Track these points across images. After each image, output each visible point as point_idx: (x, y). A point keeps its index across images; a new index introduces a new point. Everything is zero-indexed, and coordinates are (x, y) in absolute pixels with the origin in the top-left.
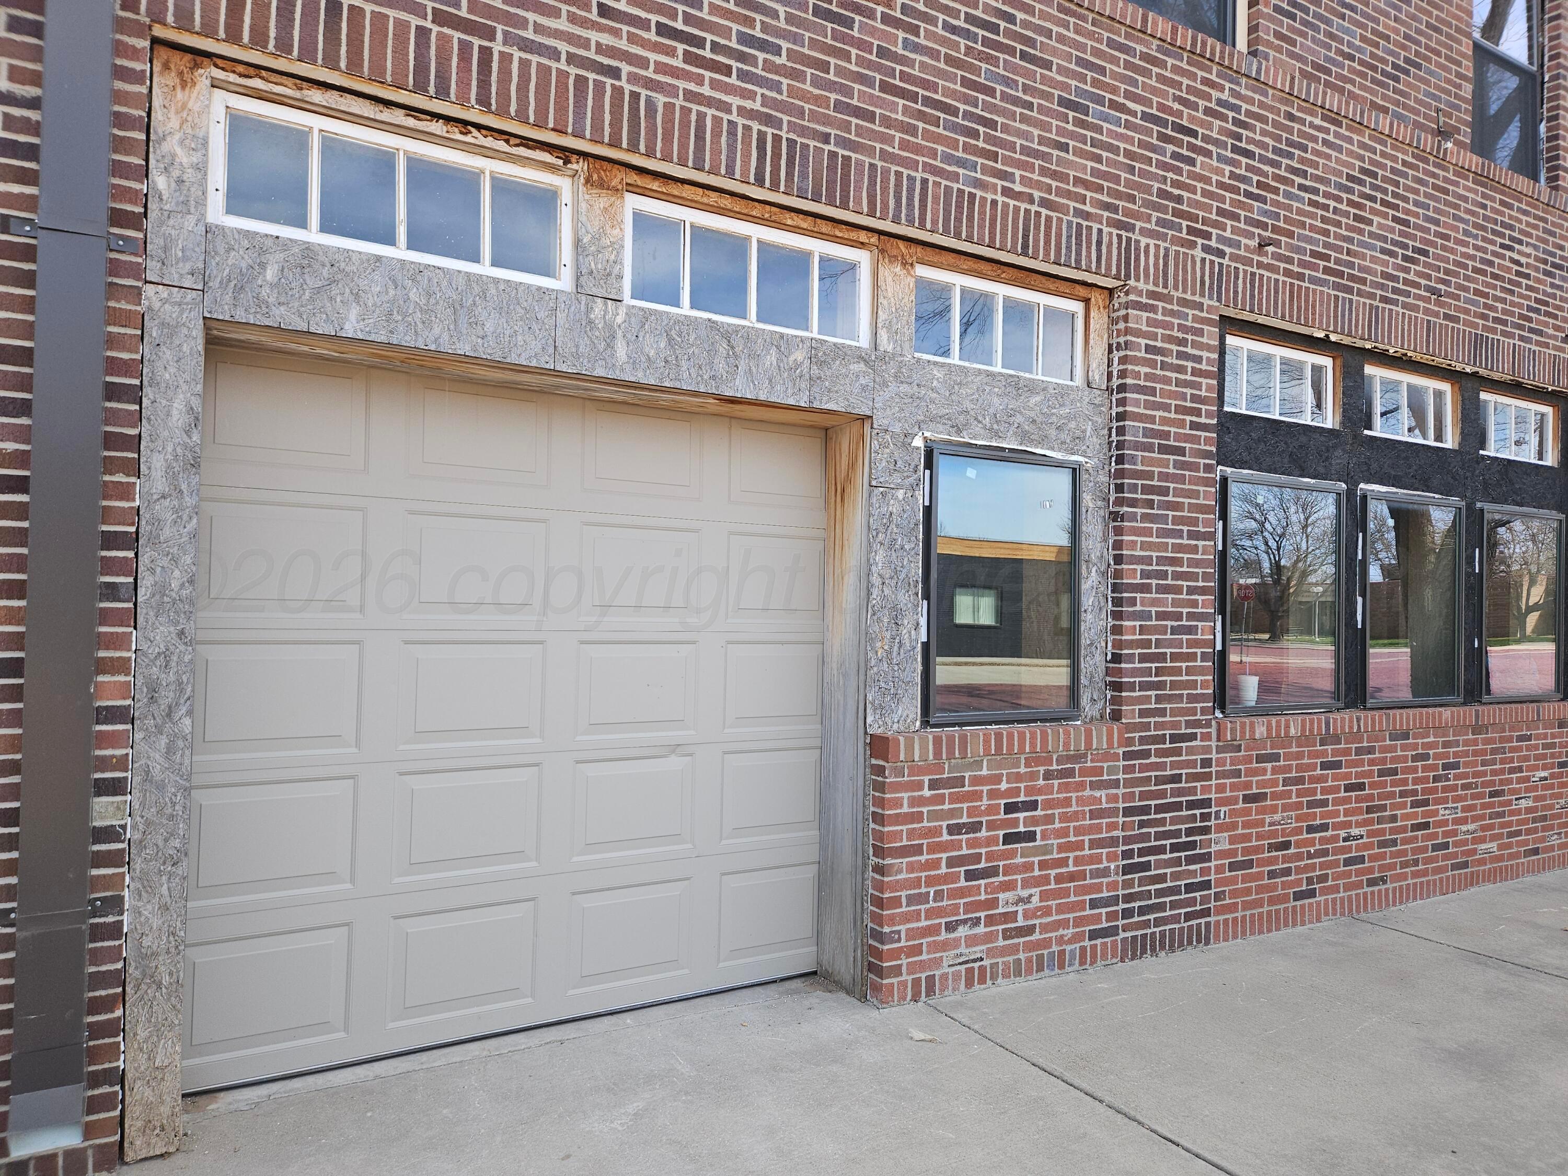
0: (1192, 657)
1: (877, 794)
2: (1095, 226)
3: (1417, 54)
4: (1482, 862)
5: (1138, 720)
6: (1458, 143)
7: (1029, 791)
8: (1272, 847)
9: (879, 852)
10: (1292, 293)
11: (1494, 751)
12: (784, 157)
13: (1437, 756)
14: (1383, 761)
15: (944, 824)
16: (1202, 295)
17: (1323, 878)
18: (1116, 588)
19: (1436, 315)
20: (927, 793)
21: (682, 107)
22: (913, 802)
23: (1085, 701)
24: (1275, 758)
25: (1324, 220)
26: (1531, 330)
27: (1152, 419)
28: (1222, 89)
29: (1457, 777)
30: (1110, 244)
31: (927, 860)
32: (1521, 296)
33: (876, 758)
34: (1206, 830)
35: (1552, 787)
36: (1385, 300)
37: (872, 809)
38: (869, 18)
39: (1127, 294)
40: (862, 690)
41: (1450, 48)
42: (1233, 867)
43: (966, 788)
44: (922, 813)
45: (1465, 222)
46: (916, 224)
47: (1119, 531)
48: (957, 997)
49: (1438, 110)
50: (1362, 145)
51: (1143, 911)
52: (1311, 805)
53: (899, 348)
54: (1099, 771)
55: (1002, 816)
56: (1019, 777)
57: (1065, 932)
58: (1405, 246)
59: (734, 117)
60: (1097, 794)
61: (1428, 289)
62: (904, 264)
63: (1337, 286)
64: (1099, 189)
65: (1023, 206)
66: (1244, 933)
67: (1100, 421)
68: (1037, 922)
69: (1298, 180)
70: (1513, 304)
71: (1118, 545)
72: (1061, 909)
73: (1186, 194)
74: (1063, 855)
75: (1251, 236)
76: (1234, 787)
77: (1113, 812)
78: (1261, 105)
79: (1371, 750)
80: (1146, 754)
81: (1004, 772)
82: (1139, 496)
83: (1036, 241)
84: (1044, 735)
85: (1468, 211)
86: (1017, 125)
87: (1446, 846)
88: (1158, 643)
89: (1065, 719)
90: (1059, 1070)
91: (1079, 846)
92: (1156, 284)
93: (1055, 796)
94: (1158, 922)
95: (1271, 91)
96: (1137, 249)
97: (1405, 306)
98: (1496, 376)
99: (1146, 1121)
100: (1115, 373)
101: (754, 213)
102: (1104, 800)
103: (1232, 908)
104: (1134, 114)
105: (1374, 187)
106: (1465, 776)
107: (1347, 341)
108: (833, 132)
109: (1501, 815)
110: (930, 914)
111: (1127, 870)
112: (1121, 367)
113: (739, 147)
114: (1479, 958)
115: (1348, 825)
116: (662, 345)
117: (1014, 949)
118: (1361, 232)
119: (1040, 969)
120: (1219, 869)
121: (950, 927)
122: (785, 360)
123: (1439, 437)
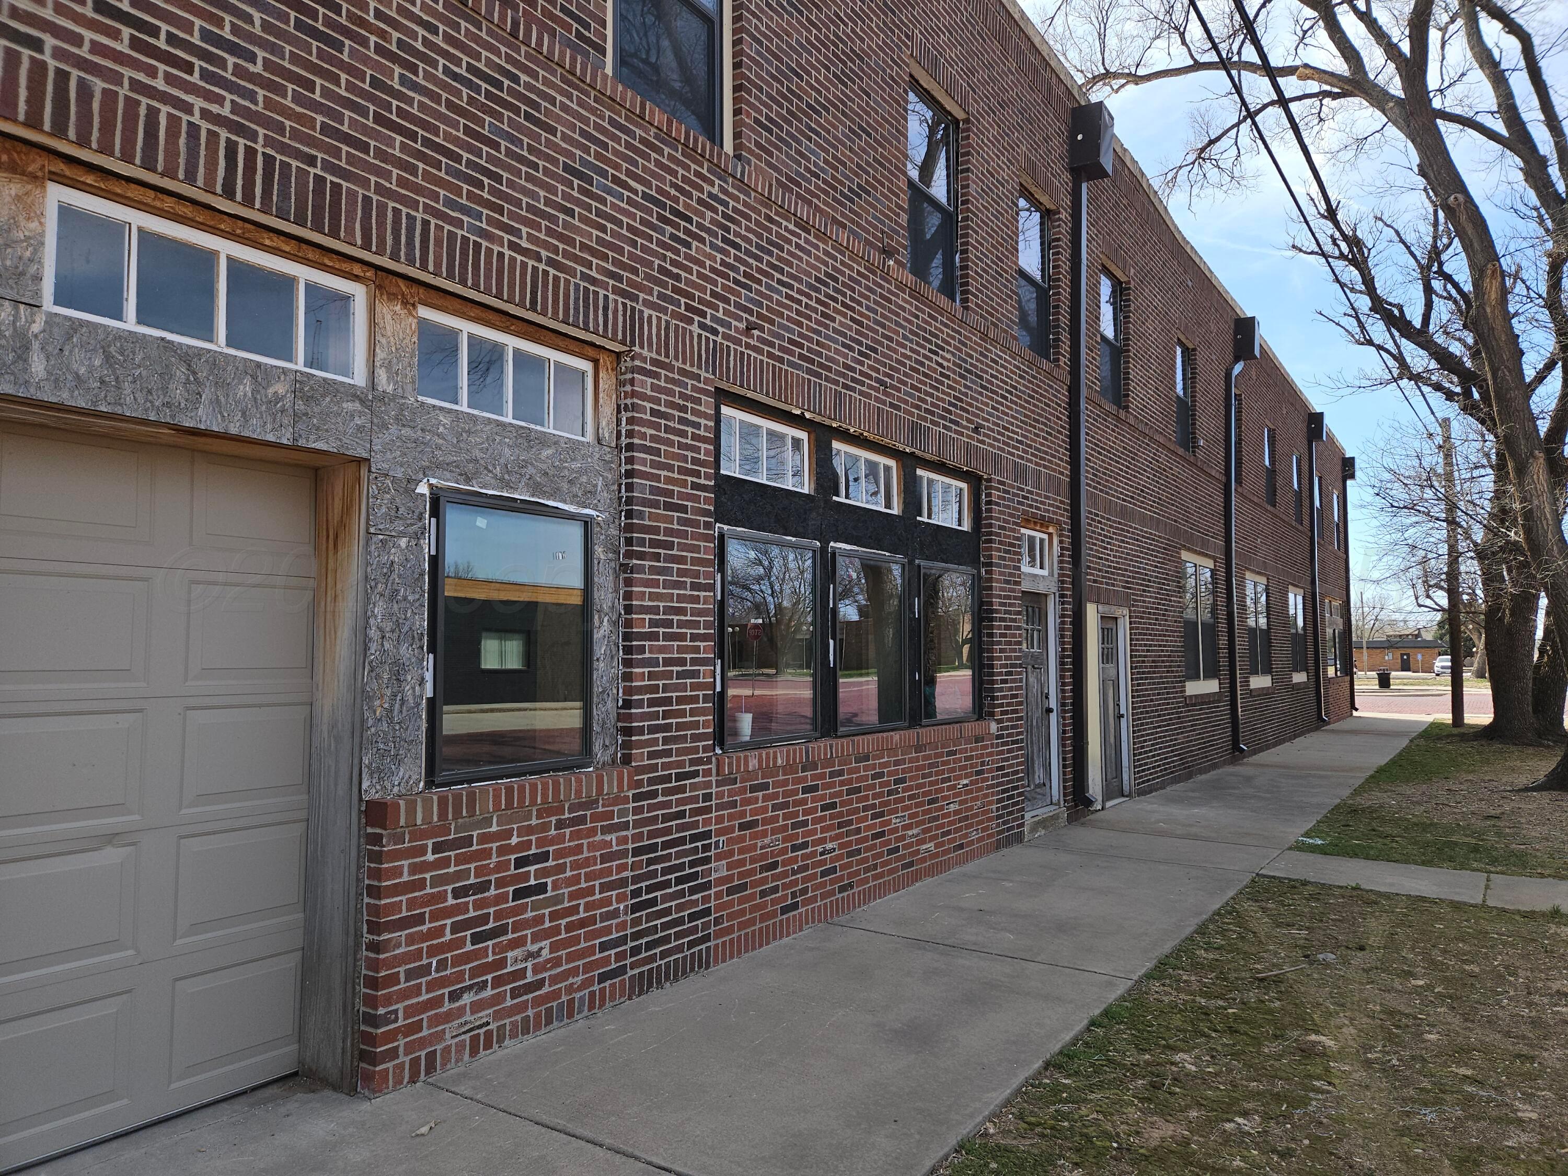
0: (695, 699)
1: (372, 865)
2: (602, 292)
3: (867, 182)
4: (924, 860)
5: (646, 762)
6: (897, 262)
7: (541, 843)
8: (764, 869)
9: (375, 928)
10: (774, 373)
11: (931, 766)
12: (260, 171)
13: (890, 774)
14: (850, 781)
15: (449, 888)
16: (700, 367)
17: (804, 891)
18: (627, 637)
19: (884, 403)
20: (430, 857)
21: (127, 98)
22: (414, 869)
23: (597, 748)
24: (765, 787)
25: (798, 313)
26: (951, 421)
27: (657, 478)
28: (712, 184)
29: (904, 790)
30: (616, 311)
31: (429, 929)
32: (944, 392)
33: (372, 826)
34: (707, 860)
35: (971, 791)
36: (845, 386)
37: (367, 882)
38: (361, 45)
39: (633, 359)
40: (356, 754)
41: (891, 182)
42: (730, 891)
43: (474, 848)
44: (425, 879)
45: (904, 328)
46: (418, 265)
47: (629, 582)
48: (461, 1069)
49: (883, 232)
50: (826, 253)
51: (650, 946)
52: (795, 826)
53: (400, 390)
54: (610, 815)
55: (512, 871)
56: (530, 830)
57: (576, 979)
58: (860, 343)
59: (196, 119)
60: (608, 838)
61: (878, 380)
62: (405, 304)
63: (810, 372)
64: (605, 257)
65: (531, 263)
66: (739, 952)
67: (610, 476)
68: (546, 975)
69: (777, 275)
70: (938, 399)
71: (628, 596)
72: (571, 958)
73: (683, 274)
74: (574, 903)
75: (740, 319)
76: (731, 817)
77: (623, 854)
78: (745, 204)
79: (840, 773)
80: (653, 794)
81: (515, 826)
82: (647, 550)
83: (545, 298)
84: (556, 785)
85: (906, 319)
86: (523, 182)
87: (897, 849)
88: (666, 688)
89: (578, 767)
90: (561, 1122)
91: (590, 891)
92: (658, 353)
93: (567, 845)
94: (663, 955)
95: (753, 194)
96: (641, 319)
97: (861, 393)
98: (928, 456)
99: (643, 1155)
100: (623, 432)
101: (222, 227)
102: (614, 843)
103: (729, 931)
104: (636, 192)
105: (836, 290)
106: (910, 788)
107: (818, 419)
108: (320, 155)
109: (936, 819)
110: (431, 987)
111: (635, 908)
112: (629, 427)
113: (203, 153)
114: (919, 943)
115: (823, 841)
116: (97, 363)
117: (523, 1007)
118: (827, 327)
119: (549, 1022)
120: (718, 895)
121: (454, 996)
122: (263, 391)
123: (888, 506)
